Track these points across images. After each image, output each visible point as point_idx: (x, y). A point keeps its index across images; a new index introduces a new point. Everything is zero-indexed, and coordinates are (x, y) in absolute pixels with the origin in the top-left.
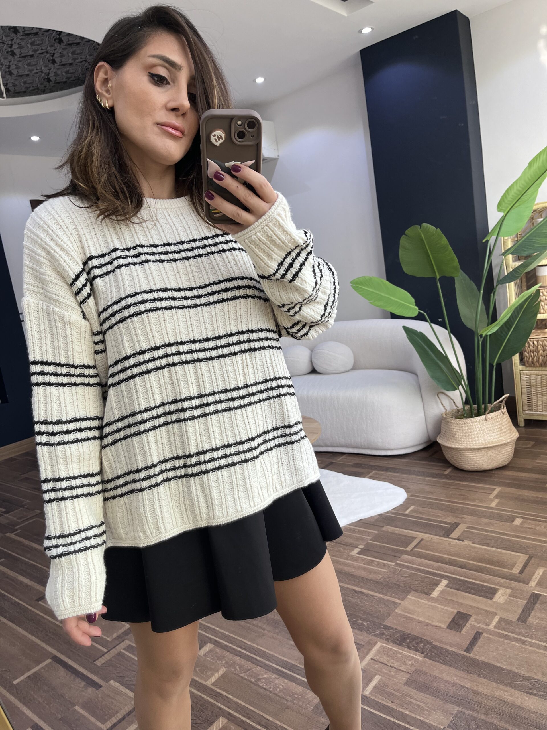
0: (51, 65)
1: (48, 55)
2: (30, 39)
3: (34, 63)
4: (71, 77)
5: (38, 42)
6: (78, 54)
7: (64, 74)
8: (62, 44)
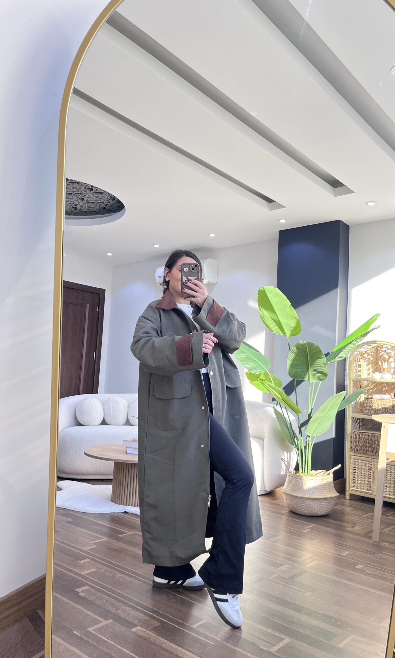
0: (80, 201)
1: (81, 195)
2: (74, 185)
3: (70, 198)
4: (90, 210)
5: (78, 188)
6: (99, 198)
7: (87, 207)
8: (92, 191)
